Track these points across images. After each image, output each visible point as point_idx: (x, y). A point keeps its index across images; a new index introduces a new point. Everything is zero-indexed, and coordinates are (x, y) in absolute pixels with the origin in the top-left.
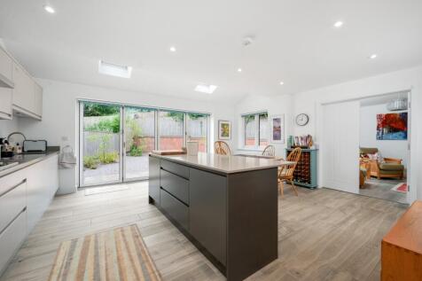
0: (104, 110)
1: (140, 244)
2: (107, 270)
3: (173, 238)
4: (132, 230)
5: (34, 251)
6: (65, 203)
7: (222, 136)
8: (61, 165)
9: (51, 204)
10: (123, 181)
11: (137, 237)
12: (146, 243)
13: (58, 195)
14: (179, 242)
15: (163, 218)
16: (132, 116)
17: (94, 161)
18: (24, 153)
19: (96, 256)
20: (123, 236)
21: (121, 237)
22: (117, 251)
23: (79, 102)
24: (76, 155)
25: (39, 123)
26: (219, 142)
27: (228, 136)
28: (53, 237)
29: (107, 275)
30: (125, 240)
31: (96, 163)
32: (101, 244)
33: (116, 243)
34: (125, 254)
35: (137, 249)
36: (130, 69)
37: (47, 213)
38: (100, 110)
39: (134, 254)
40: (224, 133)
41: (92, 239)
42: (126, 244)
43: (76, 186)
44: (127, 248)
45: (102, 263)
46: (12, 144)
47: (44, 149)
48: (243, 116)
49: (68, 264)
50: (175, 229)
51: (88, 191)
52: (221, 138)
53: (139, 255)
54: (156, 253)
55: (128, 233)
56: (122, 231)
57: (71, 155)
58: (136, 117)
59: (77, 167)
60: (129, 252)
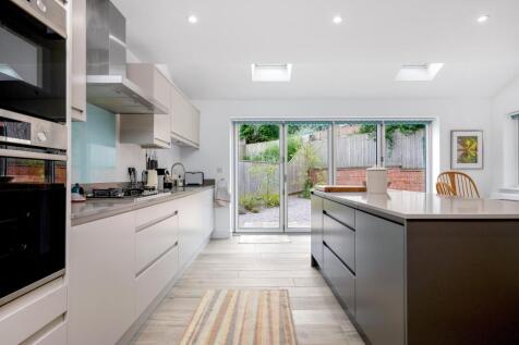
0: (270, 132)
1: (287, 318)
2: (241, 335)
3: (334, 323)
4: (281, 296)
5: (183, 292)
6: (218, 248)
7: (461, 160)
8: (216, 202)
9: (206, 247)
10: (284, 231)
11: (285, 307)
12: (294, 318)
13: (213, 239)
14: (342, 332)
15: (327, 291)
16: (306, 137)
17: (256, 202)
18: (184, 185)
19: (235, 315)
20: (269, 300)
21: (266, 302)
22: (257, 317)
23: (234, 123)
24: (231, 191)
25: (196, 152)
26: (452, 175)
27: (475, 160)
28: (200, 282)
29: (240, 340)
30: (269, 307)
31: (259, 205)
32: (243, 303)
33: (259, 306)
34: (265, 324)
35: (281, 322)
36: (290, 66)
37: (202, 256)
38: (266, 133)
39: (276, 327)
40: (466, 154)
41: (235, 295)
42: (270, 312)
43: (231, 231)
44: (270, 317)
45: (239, 326)
46: (175, 177)
47: (201, 183)
48: (513, 117)
49: (207, 314)
50: (340, 312)
51: (243, 238)
52: (457, 166)
53: (282, 330)
54: (305, 335)
55: (276, 299)
56: (269, 294)
57: (225, 190)
58: (312, 138)
59: (231, 205)
60: (270, 322)
